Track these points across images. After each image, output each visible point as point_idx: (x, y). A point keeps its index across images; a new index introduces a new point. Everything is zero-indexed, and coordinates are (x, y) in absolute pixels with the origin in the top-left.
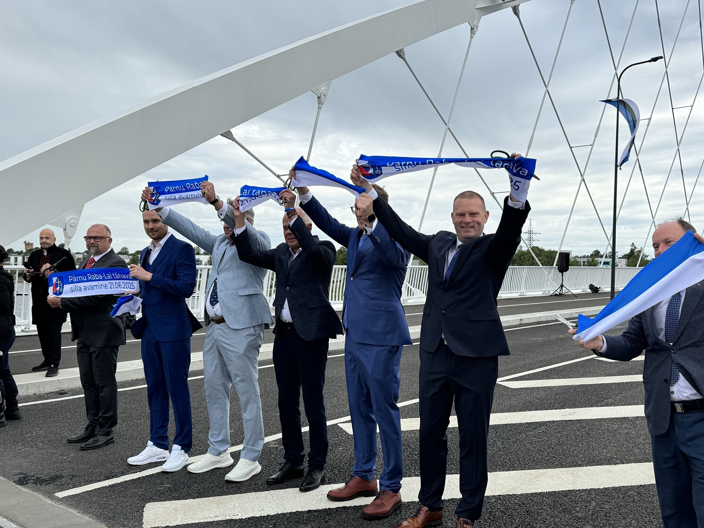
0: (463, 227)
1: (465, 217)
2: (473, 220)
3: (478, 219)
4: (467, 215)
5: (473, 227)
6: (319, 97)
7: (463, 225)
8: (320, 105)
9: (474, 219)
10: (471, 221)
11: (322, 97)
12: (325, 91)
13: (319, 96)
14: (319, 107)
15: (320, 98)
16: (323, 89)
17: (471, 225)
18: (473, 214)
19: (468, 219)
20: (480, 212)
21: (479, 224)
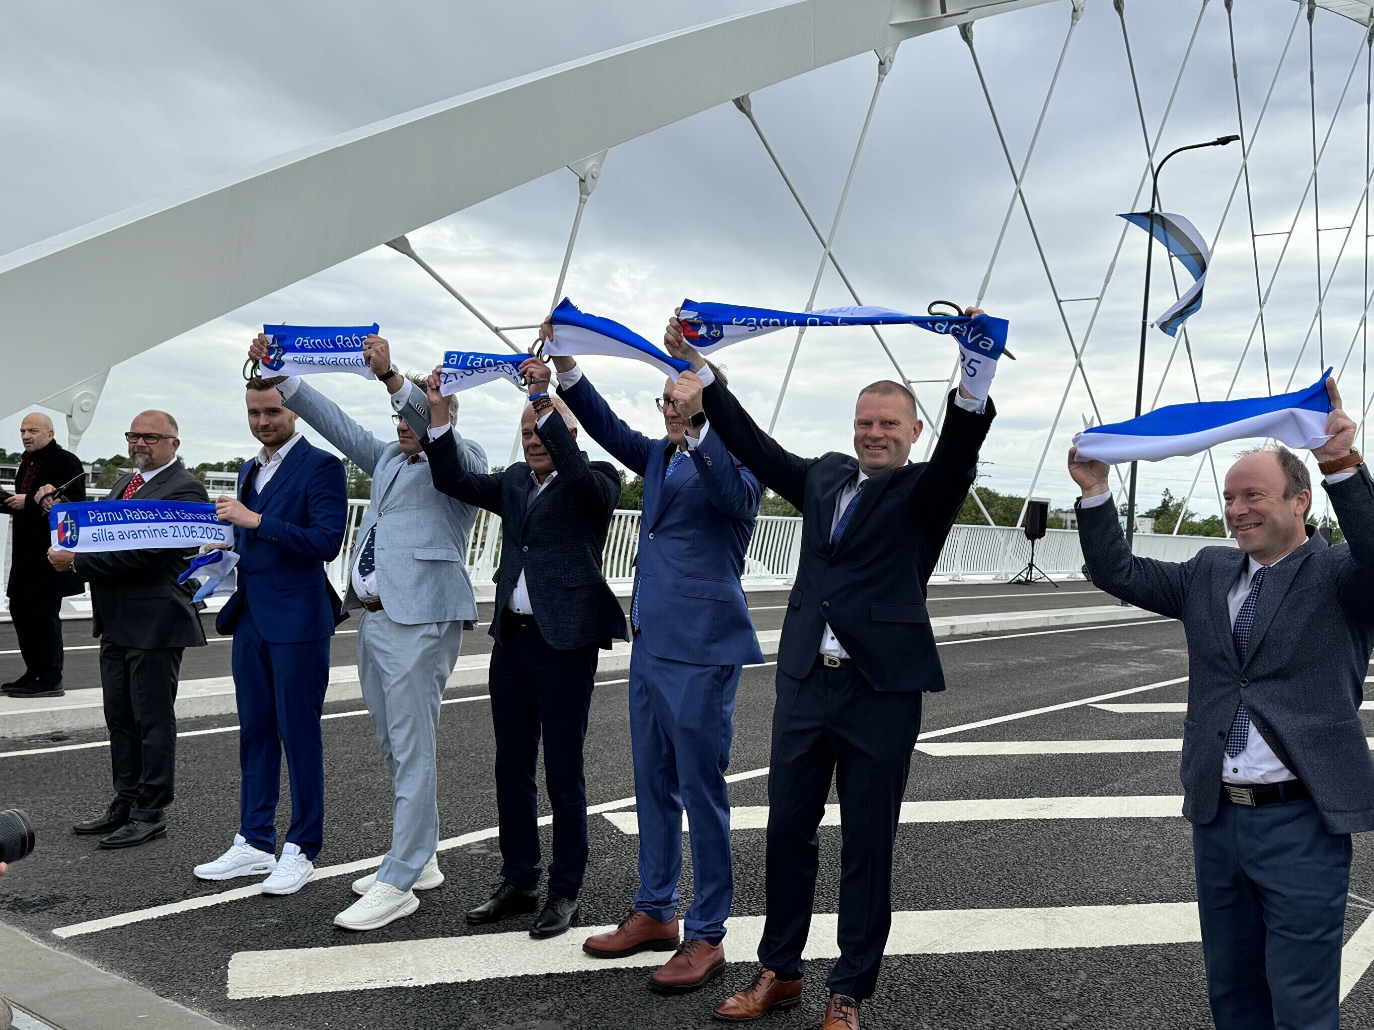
0: (867, 447)
1: (871, 428)
2: (886, 436)
3: (896, 432)
4: (876, 425)
5: (885, 448)
6: (582, 181)
7: (868, 442)
8: (584, 196)
9: (888, 433)
10: (881, 436)
11: (589, 180)
12: (594, 170)
13: (583, 178)
14: (581, 198)
15: (584, 181)
16: (591, 164)
17: (883, 443)
18: (887, 423)
19: (876, 431)
20: (901, 421)
21: (897, 442)
